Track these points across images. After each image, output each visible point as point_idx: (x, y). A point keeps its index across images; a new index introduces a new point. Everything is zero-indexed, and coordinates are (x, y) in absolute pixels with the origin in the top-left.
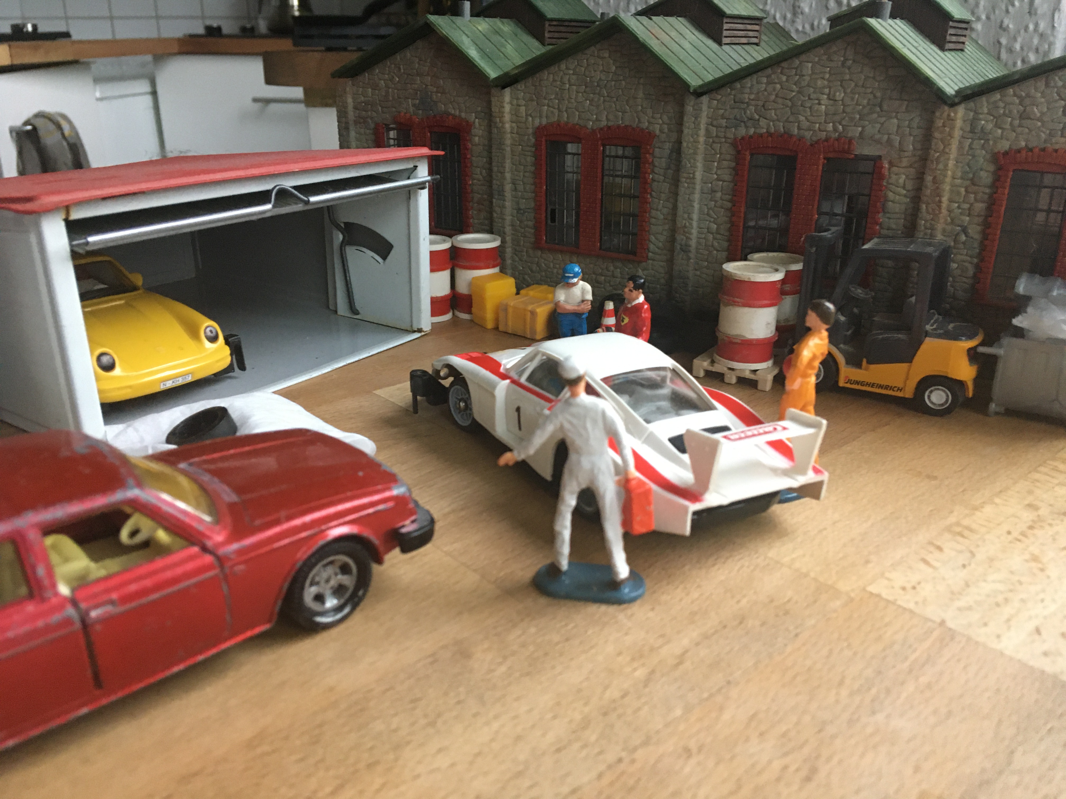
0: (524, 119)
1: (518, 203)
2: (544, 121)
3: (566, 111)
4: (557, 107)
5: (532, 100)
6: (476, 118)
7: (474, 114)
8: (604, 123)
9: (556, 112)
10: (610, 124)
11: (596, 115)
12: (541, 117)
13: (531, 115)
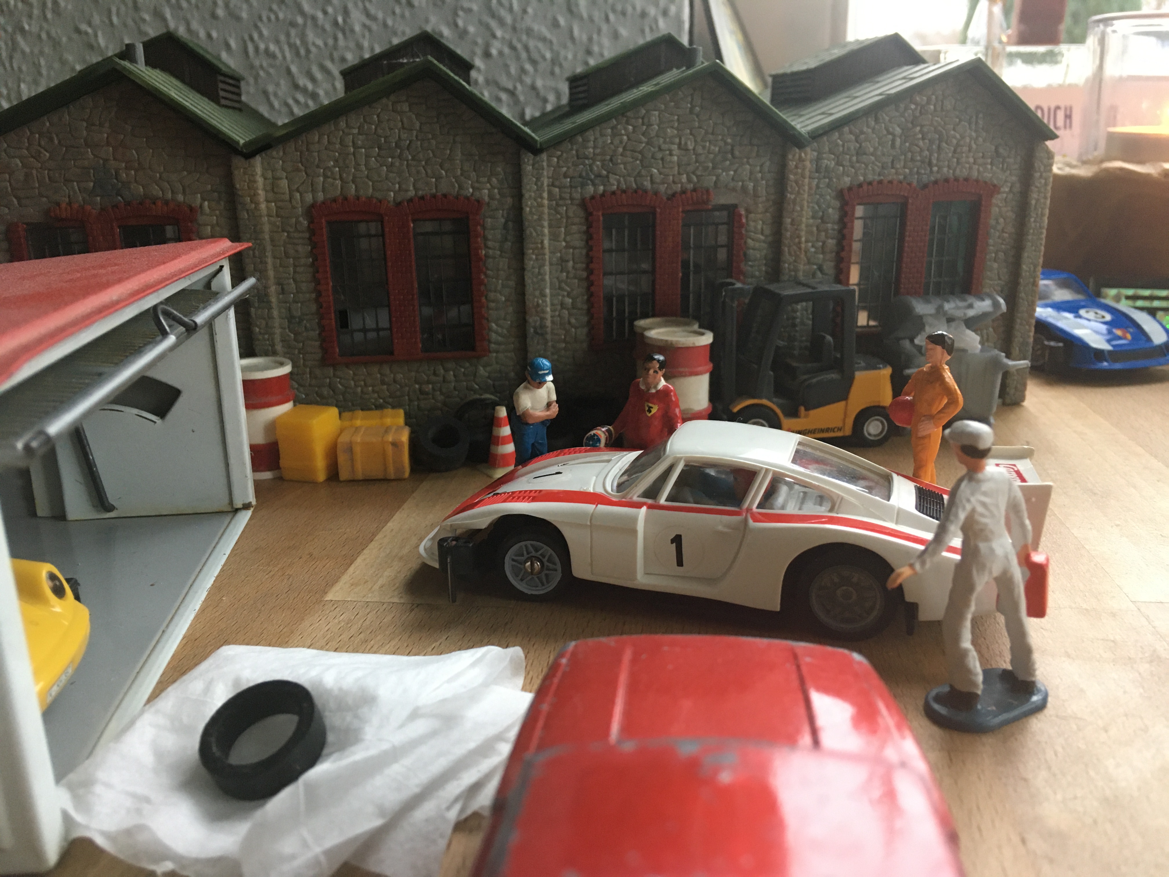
0: (287, 197)
1: (289, 309)
2: (320, 197)
3: (353, 181)
4: (338, 177)
5: (298, 170)
6: (203, 199)
7: (199, 195)
8: (412, 193)
9: (338, 182)
10: (420, 193)
11: (399, 183)
12: (314, 191)
13: (298, 190)
